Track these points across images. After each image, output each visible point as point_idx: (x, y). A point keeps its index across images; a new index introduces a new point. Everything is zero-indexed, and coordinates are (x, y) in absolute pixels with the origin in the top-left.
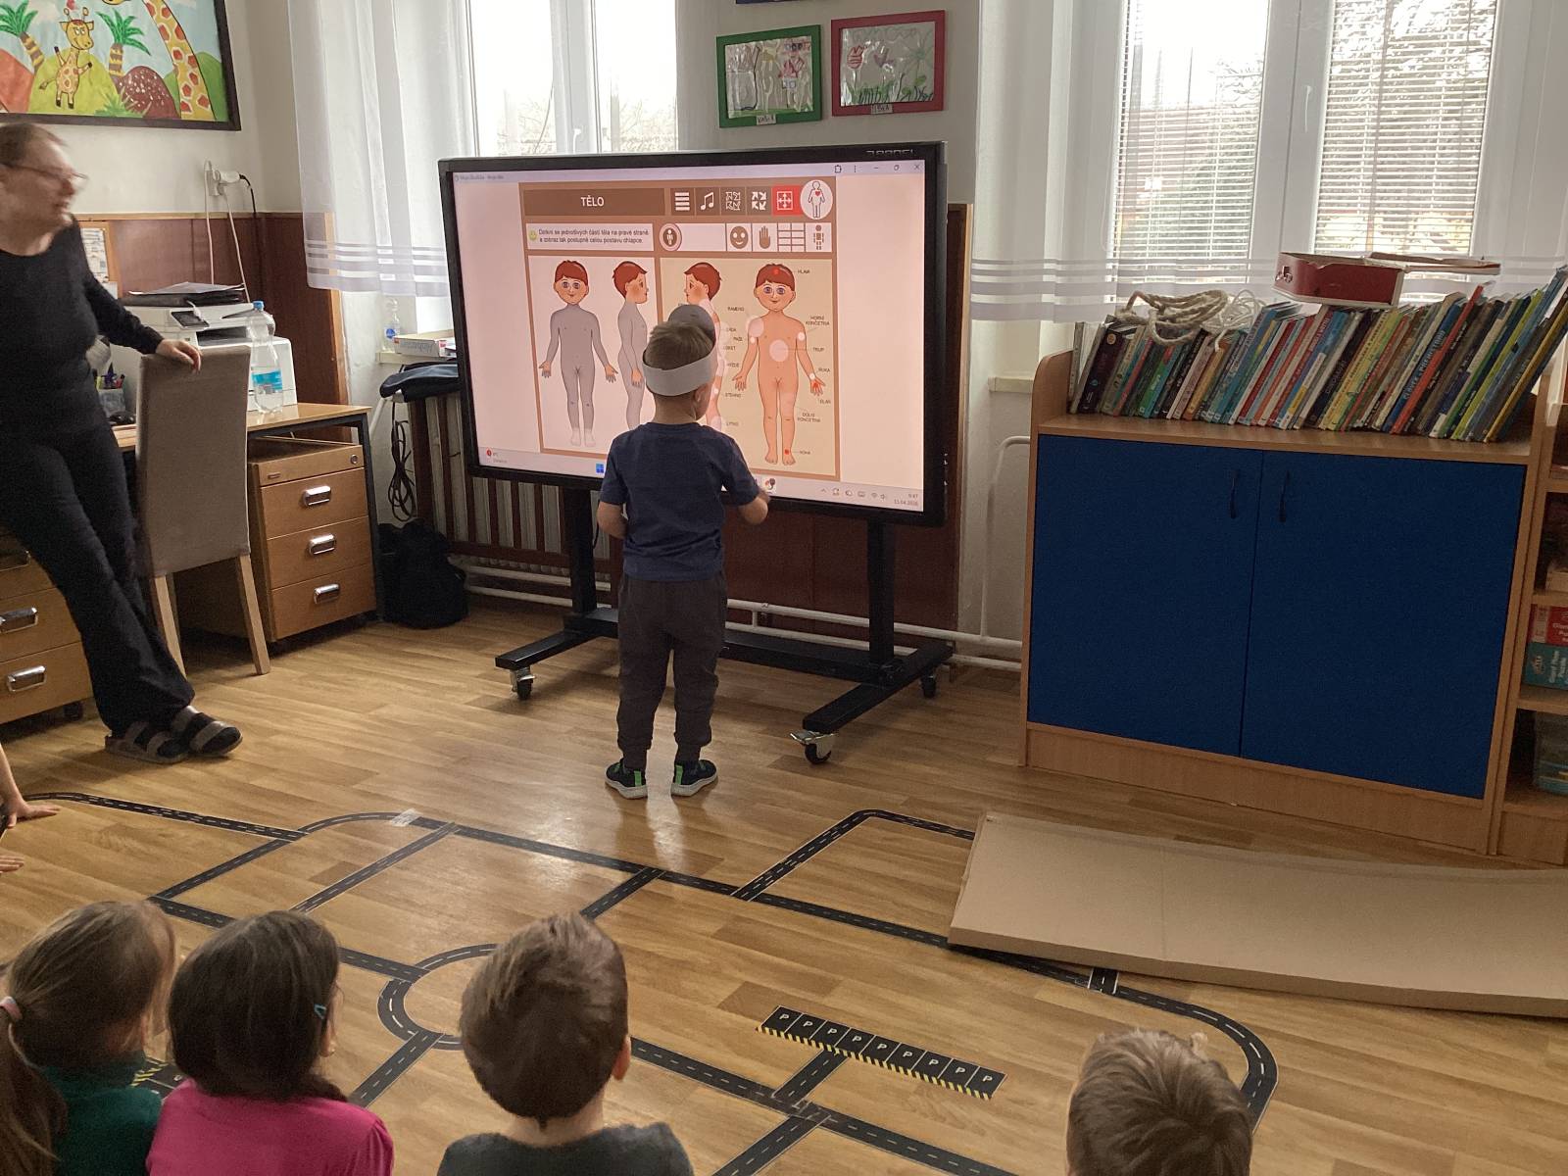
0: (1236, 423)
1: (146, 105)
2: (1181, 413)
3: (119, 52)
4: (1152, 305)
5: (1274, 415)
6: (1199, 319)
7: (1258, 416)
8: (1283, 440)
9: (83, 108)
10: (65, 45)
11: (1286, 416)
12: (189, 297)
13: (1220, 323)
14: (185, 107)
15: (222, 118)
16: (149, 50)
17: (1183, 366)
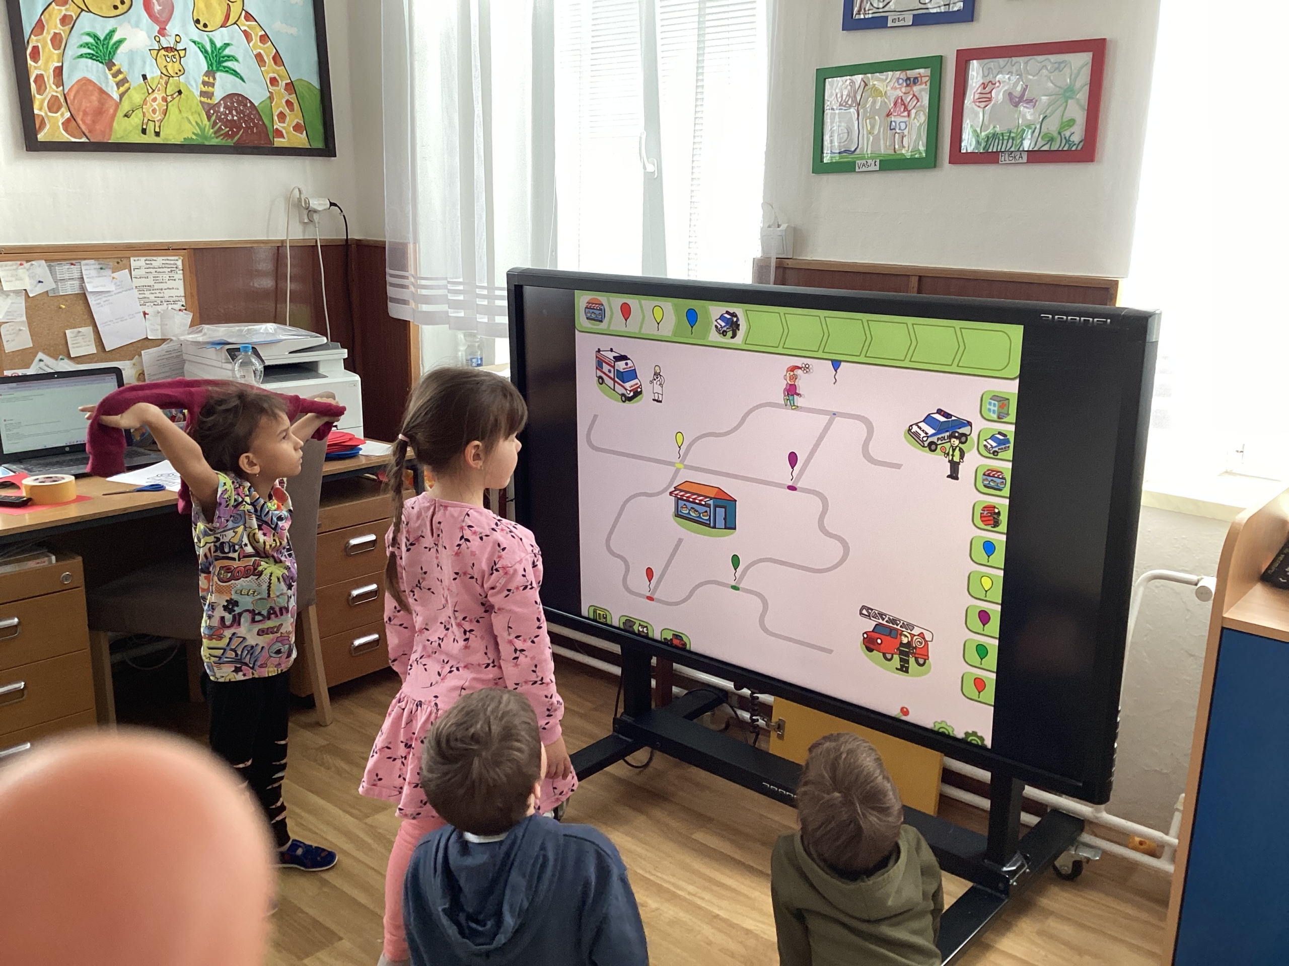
1: (237, 133)
3: (211, 80)
9: (172, 134)
10: (153, 73)
14: (279, 134)
15: (320, 145)
16: (244, 77)
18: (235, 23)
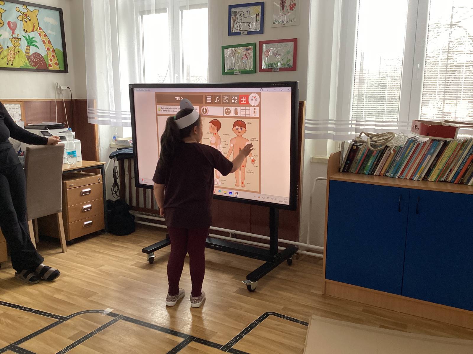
0: (399, 178)
1: (37, 65)
2: (379, 173)
3: (29, 48)
4: (368, 136)
5: (412, 175)
6: (385, 142)
7: (406, 176)
8: (417, 185)
9: (16, 65)
10: (11, 45)
11: (417, 176)
12: (46, 126)
13: (392, 144)
14: (50, 65)
15: (63, 69)
16: (39, 47)
17: (380, 158)
18: (36, 31)
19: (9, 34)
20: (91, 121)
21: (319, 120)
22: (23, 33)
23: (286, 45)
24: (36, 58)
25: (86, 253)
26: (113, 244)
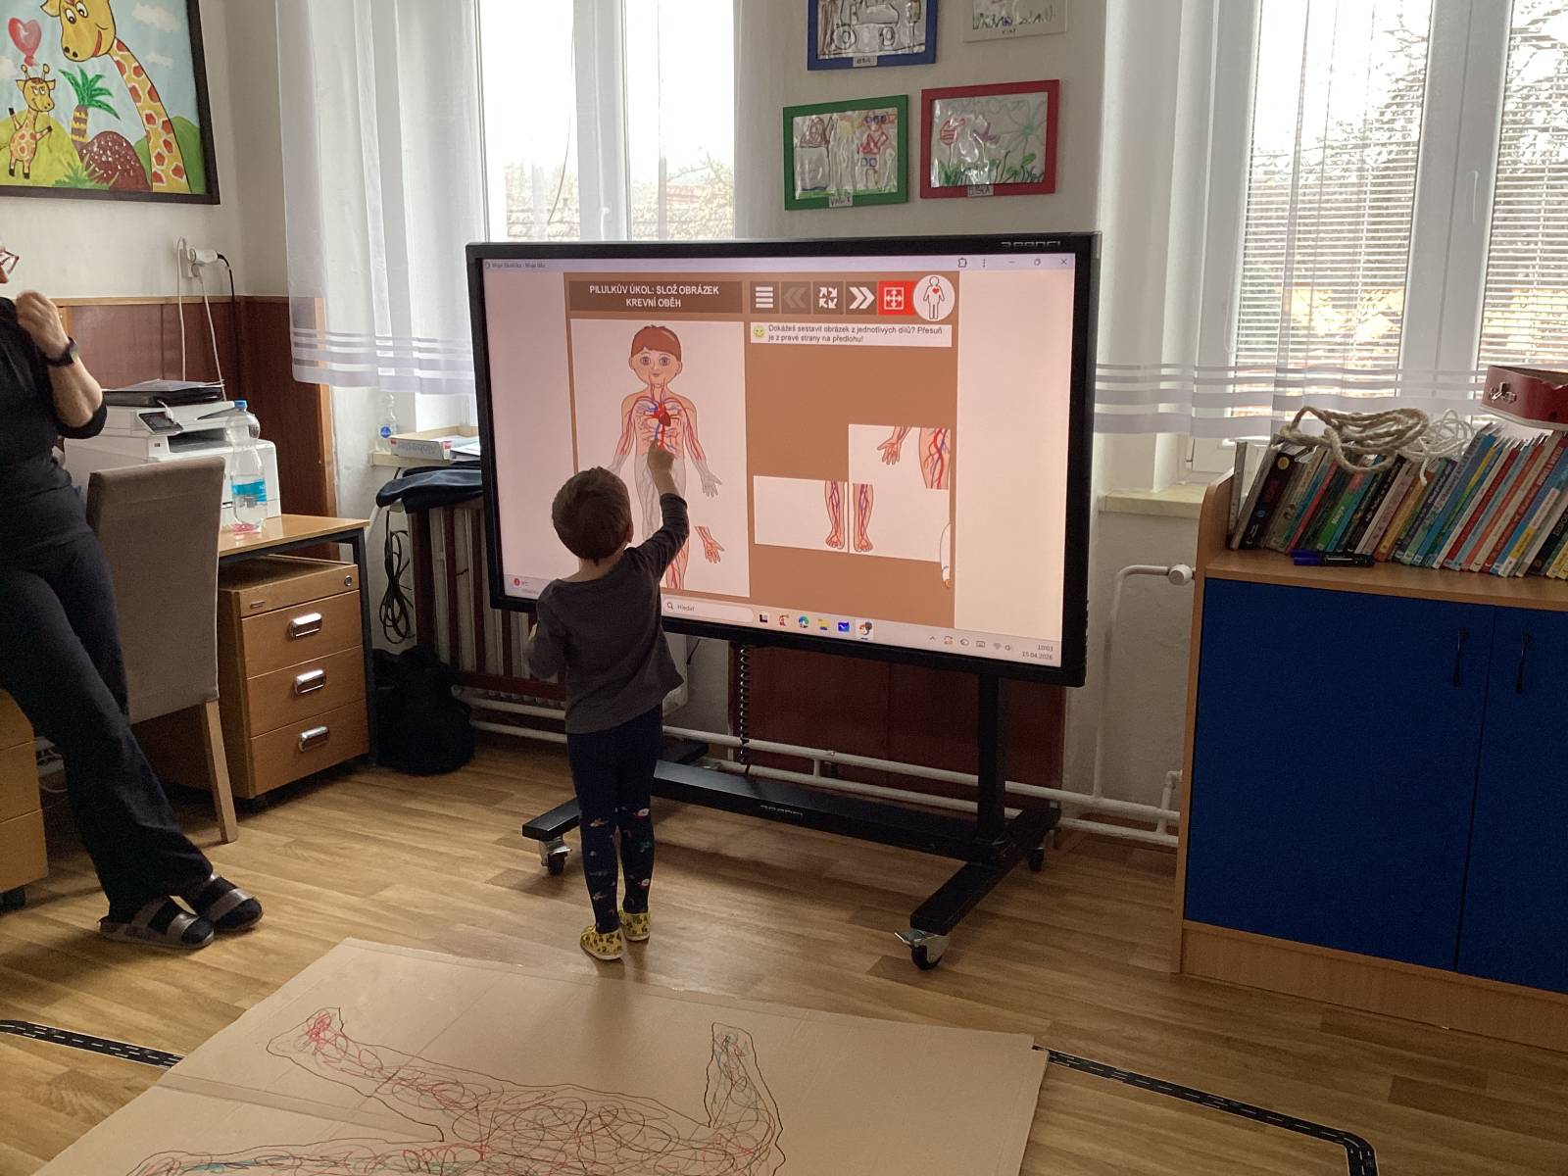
0: (1442, 567)
1: (113, 176)
3: (83, 116)
4: (1328, 422)
5: (1491, 559)
6: (1396, 444)
7: (1470, 559)
8: (1506, 592)
9: (41, 177)
10: (21, 107)
11: (1507, 561)
12: (160, 395)
13: (1424, 452)
14: (157, 177)
15: (199, 190)
16: (117, 112)
17: (1374, 498)
18: (106, 53)
19: (15, 66)
20: (304, 375)
21: (1138, 368)
22: (63, 62)
23: (1019, 102)
24: (109, 153)
25: (318, 840)
26: (403, 805)
